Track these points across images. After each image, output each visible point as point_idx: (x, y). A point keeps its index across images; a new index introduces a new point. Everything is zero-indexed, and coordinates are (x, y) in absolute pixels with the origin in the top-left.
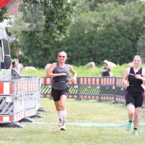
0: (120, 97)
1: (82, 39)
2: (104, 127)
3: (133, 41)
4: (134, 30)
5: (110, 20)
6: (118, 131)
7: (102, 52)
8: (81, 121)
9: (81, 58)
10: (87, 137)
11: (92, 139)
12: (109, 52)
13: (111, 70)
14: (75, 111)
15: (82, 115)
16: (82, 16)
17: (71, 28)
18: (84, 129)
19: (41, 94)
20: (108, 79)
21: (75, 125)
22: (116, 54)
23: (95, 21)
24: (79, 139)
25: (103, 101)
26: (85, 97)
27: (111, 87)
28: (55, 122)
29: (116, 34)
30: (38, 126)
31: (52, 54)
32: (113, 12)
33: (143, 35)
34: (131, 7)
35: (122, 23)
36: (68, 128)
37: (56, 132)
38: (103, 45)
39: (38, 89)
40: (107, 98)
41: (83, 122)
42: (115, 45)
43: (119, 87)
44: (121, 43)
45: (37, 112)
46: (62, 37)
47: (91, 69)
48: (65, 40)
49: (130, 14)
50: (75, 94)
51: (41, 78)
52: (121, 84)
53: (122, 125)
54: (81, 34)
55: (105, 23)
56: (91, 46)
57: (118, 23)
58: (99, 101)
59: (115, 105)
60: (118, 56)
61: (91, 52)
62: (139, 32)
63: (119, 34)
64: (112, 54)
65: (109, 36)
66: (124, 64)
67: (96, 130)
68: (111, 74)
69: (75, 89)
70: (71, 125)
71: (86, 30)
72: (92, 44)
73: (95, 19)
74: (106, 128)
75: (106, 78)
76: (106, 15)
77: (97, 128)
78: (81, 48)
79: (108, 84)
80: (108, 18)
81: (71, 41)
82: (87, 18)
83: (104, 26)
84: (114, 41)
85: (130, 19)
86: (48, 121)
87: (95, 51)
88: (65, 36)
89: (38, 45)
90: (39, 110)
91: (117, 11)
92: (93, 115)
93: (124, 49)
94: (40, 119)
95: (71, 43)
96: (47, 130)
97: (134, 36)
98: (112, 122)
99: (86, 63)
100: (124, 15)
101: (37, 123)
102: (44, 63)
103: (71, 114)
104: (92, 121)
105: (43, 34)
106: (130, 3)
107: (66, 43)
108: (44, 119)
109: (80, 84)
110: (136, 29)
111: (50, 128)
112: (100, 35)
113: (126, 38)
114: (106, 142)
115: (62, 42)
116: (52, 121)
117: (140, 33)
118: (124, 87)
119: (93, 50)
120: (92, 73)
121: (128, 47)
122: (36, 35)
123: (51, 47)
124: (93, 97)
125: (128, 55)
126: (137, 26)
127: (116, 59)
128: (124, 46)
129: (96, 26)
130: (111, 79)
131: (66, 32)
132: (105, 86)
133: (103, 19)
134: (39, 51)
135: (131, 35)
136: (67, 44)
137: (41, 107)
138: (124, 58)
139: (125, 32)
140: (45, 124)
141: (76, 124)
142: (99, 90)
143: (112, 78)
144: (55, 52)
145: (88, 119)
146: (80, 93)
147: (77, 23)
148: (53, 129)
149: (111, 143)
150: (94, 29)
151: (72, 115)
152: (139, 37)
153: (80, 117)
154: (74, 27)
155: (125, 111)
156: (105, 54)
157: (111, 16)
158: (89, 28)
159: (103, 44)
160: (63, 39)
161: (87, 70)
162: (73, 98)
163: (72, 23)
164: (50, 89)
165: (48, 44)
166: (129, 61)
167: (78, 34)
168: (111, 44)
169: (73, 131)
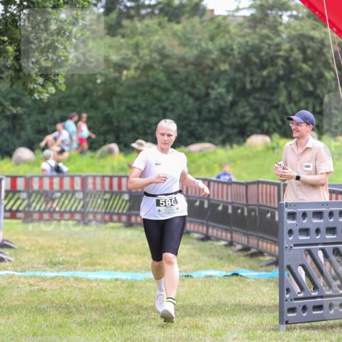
1: (92, 96)
2: (138, 281)
3: (197, 99)
4: (200, 76)
5: (150, 55)
7: (133, 121)
8: (89, 268)
10: (102, 301)
11: (113, 306)
12: (147, 122)
14: (78, 247)
15: (91, 255)
18: (95, 285)
19: (5, 211)
21: (77, 277)
23: (119, 58)
24: (85, 306)
25: (135, 225)
26: (99, 217)
28: (35, 271)
29: (163, 85)
31: (29, 126)
32: (156, 38)
33: (219, 87)
34: (193, 27)
35: (175, 62)
36: (62, 282)
37: (36, 290)
38: (135, 108)
41: (95, 271)
42: (160, 107)
44: (174, 105)
46: (50, 92)
47: (109, 159)
48: (56, 97)
49: (191, 44)
50: (76, 212)
51: (4, 177)
54: (90, 85)
55: (138, 61)
56: (109, 111)
57: (166, 62)
58: (126, 225)
61: (110, 123)
62: (211, 80)
63: (168, 84)
65: (147, 88)
67: (122, 287)
69: (76, 200)
70: (68, 277)
71: (98, 76)
72: (111, 105)
73: (117, 53)
74: (142, 283)
76: (142, 44)
77: (123, 282)
80: (146, 51)
81: (68, 100)
83: (137, 68)
84: (159, 100)
85: (191, 53)
86: (19, 268)
87: (119, 122)
88: (56, 88)
90: (1, 246)
91: (163, 37)
92: (115, 255)
93: (180, 115)
94: (3, 264)
95: (69, 104)
96: (18, 287)
97: (200, 89)
99: (101, 146)
100: (179, 45)
102: (11, 146)
103: (68, 254)
104: (113, 268)
105: (10, 84)
106: (191, 20)
107: (57, 103)
108: (11, 264)
109: (86, 190)
110: (204, 74)
111: (24, 283)
112: (130, 87)
113: (184, 93)
114: (142, 312)
115: (48, 102)
116: (28, 268)
117: (213, 83)
119: (114, 120)
120: (113, 167)
121: (188, 112)
123: (25, 112)
124: (115, 218)
125: (188, 128)
126: (205, 69)
128: (179, 111)
129: (120, 67)
131: (57, 80)
133: (134, 54)
135: (193, 86)
136: (60, 107)
137: (6, 238)
139: (182, 81)
140: (13, 274)
141: (79, 274)
142: (127, 202)
144: (33, 123)
145: (104, 264)
146: (88, 209)
148: (30, 284)
149: (153, 313)
150: (117, 75)
151: (71, 256)
152: (210, 91)
153: (87, 259)
156: (140, 128)
157: (152, 47)
158: (106, 72)
159: (134, 105)
160: (51, 95)
161: (102, 160)
162: (72, 219)
164: (24, 200)
165: (19, 106)
166: (189, 141)
167: (83, 85)
168: (152, 106)
169: (72, 288)
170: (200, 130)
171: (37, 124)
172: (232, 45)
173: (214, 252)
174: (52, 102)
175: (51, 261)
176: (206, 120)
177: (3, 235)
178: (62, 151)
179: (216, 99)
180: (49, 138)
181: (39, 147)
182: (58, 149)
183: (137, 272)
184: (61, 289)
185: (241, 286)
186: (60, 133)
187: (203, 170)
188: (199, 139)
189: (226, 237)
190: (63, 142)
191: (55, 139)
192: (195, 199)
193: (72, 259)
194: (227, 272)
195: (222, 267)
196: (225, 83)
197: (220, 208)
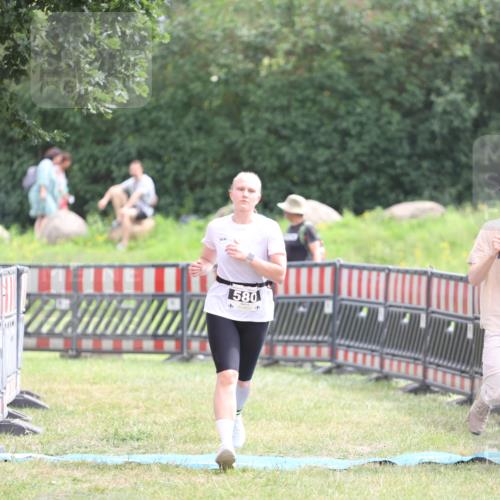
0: (353, 347)
1: (200, 108)
2: (287, 473)
3: (408, 114)
4: (415, 69)
5: (316, 27)
6: (347, 485)
7: (280, 158)
8: (190, 446)
9: (192, 188)
12: (308, 159)
13: (318, 235)
14: (169, 406)
15: (195, 422)
16: (197, 11)
17: (154, 59)
18: (202, 481)
19: (27, 334)
20: (304, 272)
21: (167, 465)
22: (338, 170)
23: (254, 32)
25: (282, 363)
27: (317, 303)
28: (86, 453)
29: (340, 88)
30: (12, 468)
33: (452, 89)
35: (366, 39)
36: (137, 475)
37: (86, 491)
38: (285, 132)
39: (15, 316)
40: (302, 350)
41: (202, 453)
42: (335, 130)
43: (351, 307)
44: (362, 124)
45: (7, 410)
49: (396, 5)
50: (165, 336)
51: (26, 269)
52: (359, 294)
53: (362, 461)
54: (196, 87)
55: (292, 38)
56: (234, 136)
57: (345, 42)
58: (266, 362)
59: (333, 379)
60: (348, 177)
62: (436, 76)
63: (351, 85)
64: (323, 169)
65: (309, 92)
66: (371, 208)
67: (256, 485)
68: (319, 252)
69: (166, 312)
70: (149, 465)
71: (213, 69)
72: (237, 125)
73: (251, 22)
74: (295, 477)
75: (298, 268)
76: (300, 6)
77: (258, 474)
78: (195, 144)
79: (304, 292)
80: (308, 20)
81: (154, 115)
82: (220, 17)
83: (289, 53)
84: (333, 115)
85: (396, 24)
86: (54, 447)
87: (254, 158)
89: (16, 132)
90: (17, 403)
93: (376, 145)
94: (22, 439)
95: (154, 124)
96: (51, 484)
97: (413, 94)
98: (322, 449)
99: (217, 207)
100: (373, 8)
101: (8, 456)
103: (150, 418)
107: (132, 122)
108: (36, 439)
109: (186, 294)
110: (421, 65)
112: (274, 91)
113: (382, 102)
115: (114, 119)
116: (71, 447)
117: (438, 83)
118: (372, 306)
119: (244, 154)
121: (390, 140)
122: (5, 90)
123: (68, 139)
125: (391, 171)
126: (425, 53)
127: (340, 189)
128: (372, 136)
129: (255, 51)
130: (316, 271)
132: (292, 301)
133: (284, 25)
134: (19, 157)
135: (401, 89)
136: (137, 129)
137: (25, 389)
138: (375, 186)
139: (378, 77)
140: (40, 459)
141: (171, 458)
143: (322, 266)
144: (84, 161)
146: (189, 332)
147: (179, 38)
148: (75, 479)
150: (250, 66)
151: (155, 423)
152: (433, 97)
153: (188, 430)
154: (163, 57)
155: (377, 404)
156: (295, 169)
157: (320, 11)
158: (229, 61)
159: (284, 126)
162: (159, 350)
163: (157, 40)
164: (64, 313)
165: (58, 128)
166: (392, 196)
167: (184, 87)
168: (318, 128)
169: (157, 487)
170: (414, 175)
171: (91, 163)
172: (478, 7)
173: (437, 415)
174: (122, 119)
175: (116, 434)
176: (424, 156)
177: (22, 381)
178: (141, 217)
179: (445, 112)
180: (116, 191)
181: (96, 209)
182: (134, 212)
183: (286, 454)
184: (135, 487)
185: (491, 484)
186: (137, 181)
187: (419, 253)
188: (411, 193)
189: (462, 386)
190: (142, 198)
191: (128, 193)
192: (402, 310)
193: (156, 429)
194: (463, 455)
195: (455, 444)
196: (463, 82)
197: (451, 329)
